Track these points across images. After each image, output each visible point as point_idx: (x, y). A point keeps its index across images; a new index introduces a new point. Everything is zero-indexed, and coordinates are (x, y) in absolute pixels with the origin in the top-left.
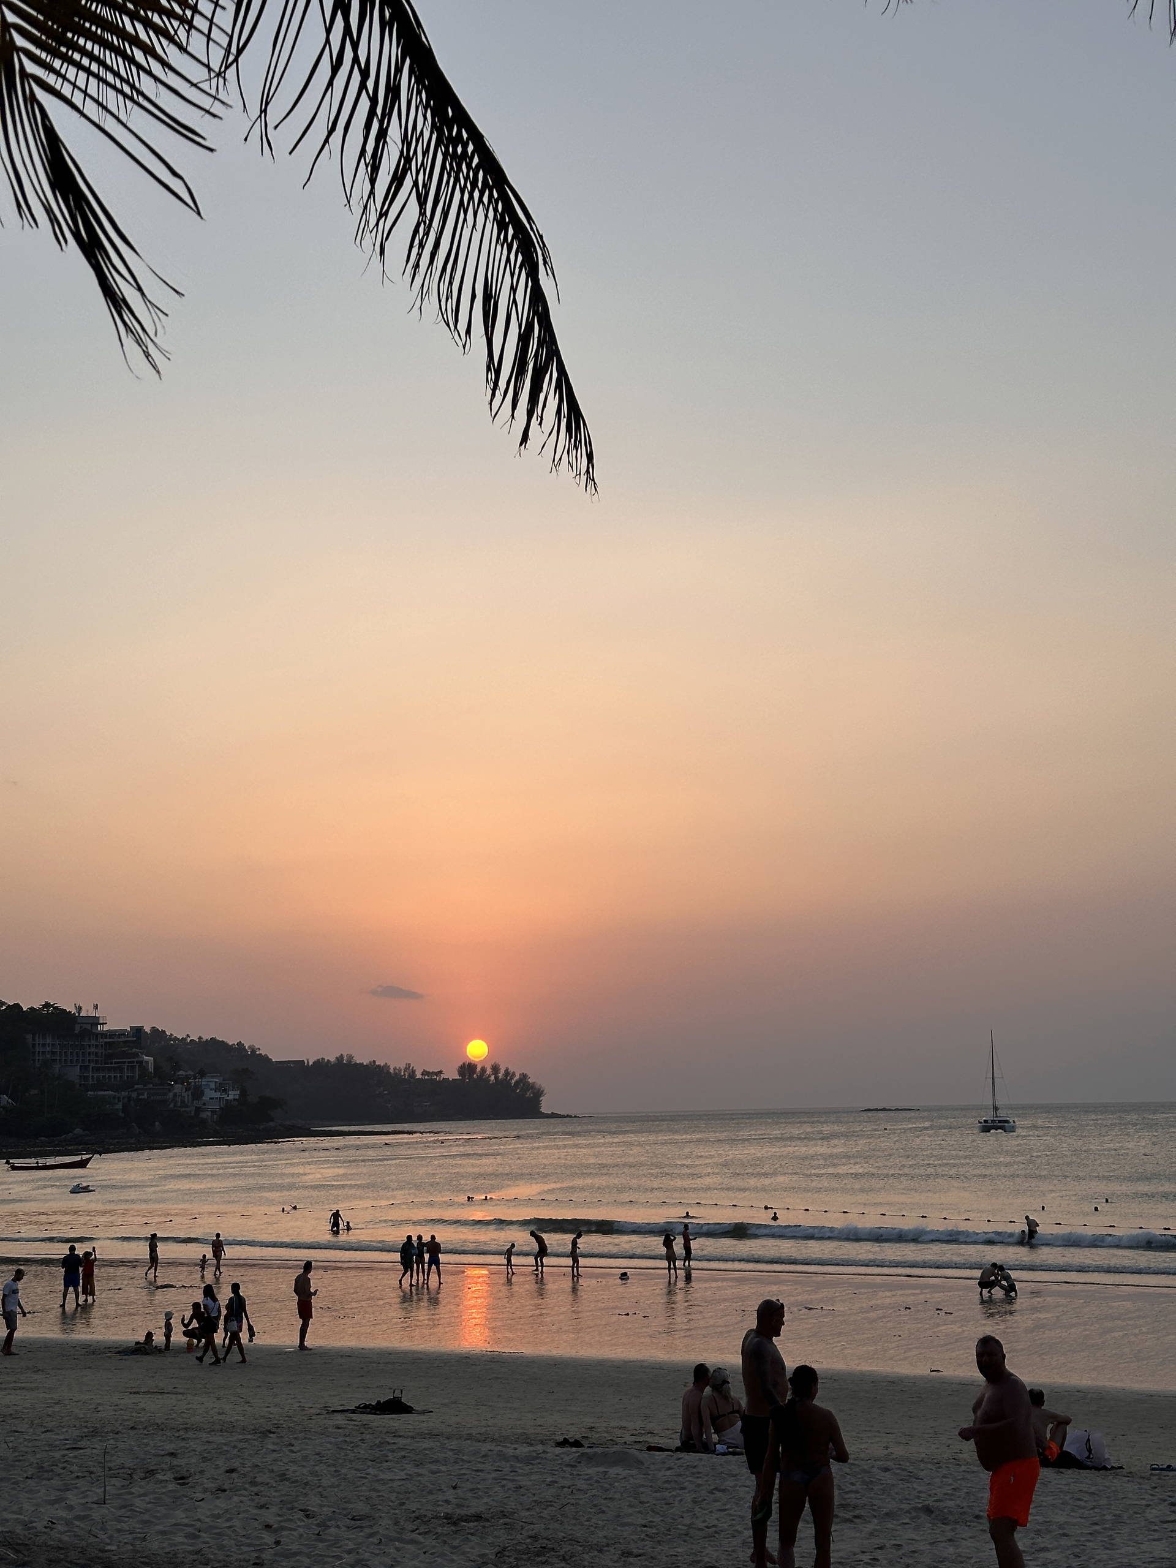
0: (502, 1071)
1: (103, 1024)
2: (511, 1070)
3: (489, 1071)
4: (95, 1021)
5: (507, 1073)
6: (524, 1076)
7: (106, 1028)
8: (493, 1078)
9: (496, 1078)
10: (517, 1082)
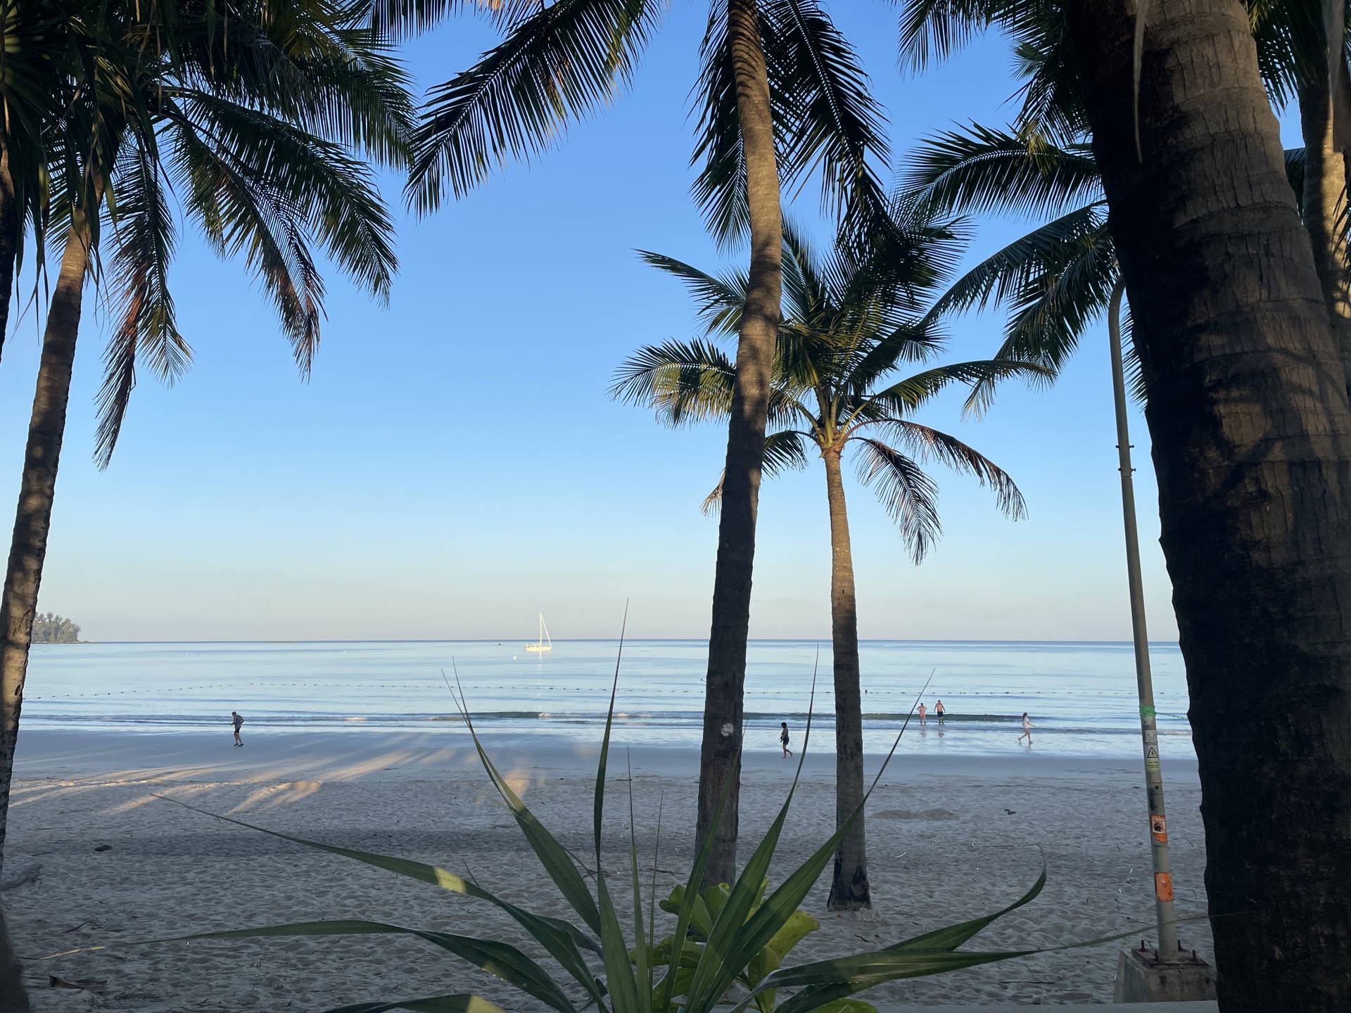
0: (54, 617)
2: (60, 616)
3: (45, 616)
5: (57, 618)
6: (68, 620)
8: (47, 620)
9: (50, 621)
10: (64, 624)
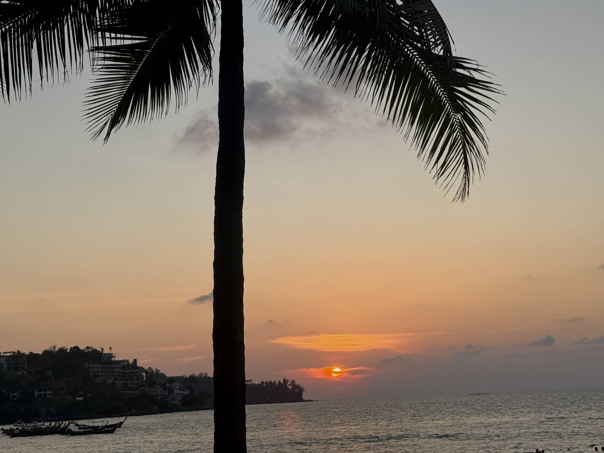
1: (114, 357)
4: (110, 356)
7: (116, 359)
